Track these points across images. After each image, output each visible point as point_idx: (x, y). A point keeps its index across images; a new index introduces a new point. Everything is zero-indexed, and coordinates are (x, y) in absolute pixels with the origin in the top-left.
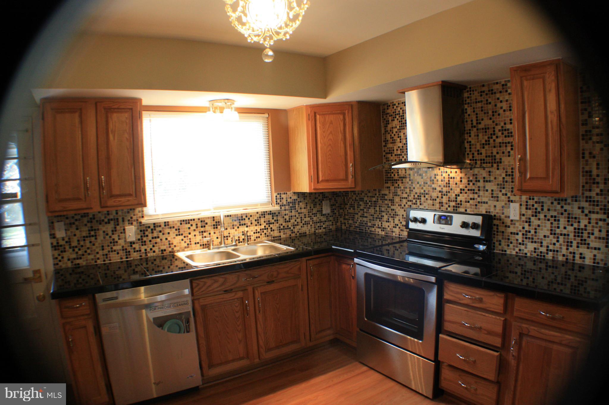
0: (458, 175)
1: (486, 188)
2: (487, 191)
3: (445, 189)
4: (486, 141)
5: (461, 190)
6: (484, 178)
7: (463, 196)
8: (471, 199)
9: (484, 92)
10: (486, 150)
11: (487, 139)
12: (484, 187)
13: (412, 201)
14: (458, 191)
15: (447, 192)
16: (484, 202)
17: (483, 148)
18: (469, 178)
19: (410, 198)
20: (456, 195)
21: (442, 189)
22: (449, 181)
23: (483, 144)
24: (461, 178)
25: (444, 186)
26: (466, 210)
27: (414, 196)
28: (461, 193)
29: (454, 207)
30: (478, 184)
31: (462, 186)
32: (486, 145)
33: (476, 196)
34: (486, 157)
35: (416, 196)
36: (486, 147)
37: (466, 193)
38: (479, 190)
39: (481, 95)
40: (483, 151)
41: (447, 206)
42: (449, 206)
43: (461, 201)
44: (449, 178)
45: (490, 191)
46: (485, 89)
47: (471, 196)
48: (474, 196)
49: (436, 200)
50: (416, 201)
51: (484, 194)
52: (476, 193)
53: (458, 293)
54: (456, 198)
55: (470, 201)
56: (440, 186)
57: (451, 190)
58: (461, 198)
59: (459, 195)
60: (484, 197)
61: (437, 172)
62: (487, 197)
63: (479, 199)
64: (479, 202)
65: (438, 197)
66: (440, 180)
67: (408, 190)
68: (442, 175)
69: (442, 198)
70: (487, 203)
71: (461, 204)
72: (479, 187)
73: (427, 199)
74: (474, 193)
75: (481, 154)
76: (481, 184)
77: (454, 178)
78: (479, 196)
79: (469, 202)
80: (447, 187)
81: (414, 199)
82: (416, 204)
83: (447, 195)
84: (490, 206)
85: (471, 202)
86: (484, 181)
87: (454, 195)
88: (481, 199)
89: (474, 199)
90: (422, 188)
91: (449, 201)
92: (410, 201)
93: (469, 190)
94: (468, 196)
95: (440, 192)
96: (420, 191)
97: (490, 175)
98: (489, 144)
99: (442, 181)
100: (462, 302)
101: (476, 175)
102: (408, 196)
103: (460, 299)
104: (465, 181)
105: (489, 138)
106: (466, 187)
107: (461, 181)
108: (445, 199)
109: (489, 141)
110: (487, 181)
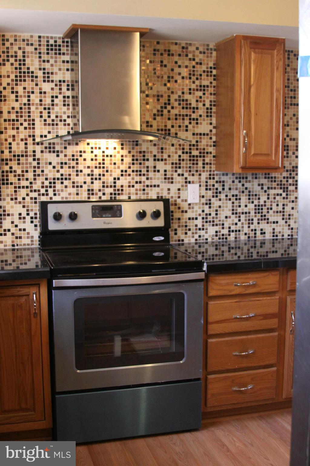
0: (118, 152)
1: (157, 169)
2: (158, 171)
3: (96, 172)
4: (158, 111)
5: (122, 171)
6: (155, 156)
7: (126, 179)
8: (137, 182)
9: (158, 50)
10: (158, 122)
11: (159, 109)
12: (155, 167)
13: (39, 191)
14: (117, 173)
15: (100, 175)
16: (155, 186)
17: (155, 119)
18: (133, 156)
19: (35, 187)
20: (115, 179)
21: (92, 171)
22: (103, 160)
23: (155, 115)
24: (122, 156)
25: (96, 167)
26: (130, 198)
27: (43, 183)
28: (122, 175)
29: (111, 194)
30: (147, 164)
31: (123, 167)
32: (158, 115)
33: (143, 178)
34: (158, 130)
35: (47, 183)
36: (158, 118)
37: (129, 175)
38: (148, 171)
39: (155, 54)
40: (154, 124)
41: (100, 194)
42: (104, 194)
43: (122, 186)
44: (103, 156)
45: (162, 172)
46: (161, 47)
47: (138, 179)
48: (141, 179)
49: (81, 187)
50: (47, 191)
51: (155, 175)
52: (144, 175)
53: (228, 284)
54: (115, 183)
55: (135, 185)
56: (89, 167)
57: (107, 171)
58: (124, 181)
59: (119, 179)
60: (155, 179)
61: (84, 148)
62: (158, 179)
63: (148, 183)
64: (147, 186)
65: (85, 183)
66: (89, 159)
67: (30, 175)
68: (92, 152)
69: (92, 183)
70: (158, 186)
71: (122, 190)
72: (148, 167)
73: (66, 187)
74: (140, 175)
75: (151, 126)
76: (151, 163)
77: (111, 156)
78: (147, 179)
79: (133, 186)
80: (100, 167)
81: (43, 187)
82: (47, 195)
83: (100, 179)
84: (162, 190)
85: (137, 186)
86: (155, 160)
87: (111, 180)
88: (151, 182)
89: (140, 182)
90: (58, 171)
91: (103, 187)
92: (35, 191)
93: (133, 171)
94: (133, 179)
95: (89, 175)
96: (54, 175)
97: (162, 152)
98: (162, 115)
99: (92, 160)
100: (233, 293)
101: (144, 152)
102: (31, 183)
103: (230, 291)
104: (128, 160)
105: (162, 107)
106: (130, 168)
107: (122, 160)
108: (97, 185)
109: (162, 111)
110: (158, 160)
